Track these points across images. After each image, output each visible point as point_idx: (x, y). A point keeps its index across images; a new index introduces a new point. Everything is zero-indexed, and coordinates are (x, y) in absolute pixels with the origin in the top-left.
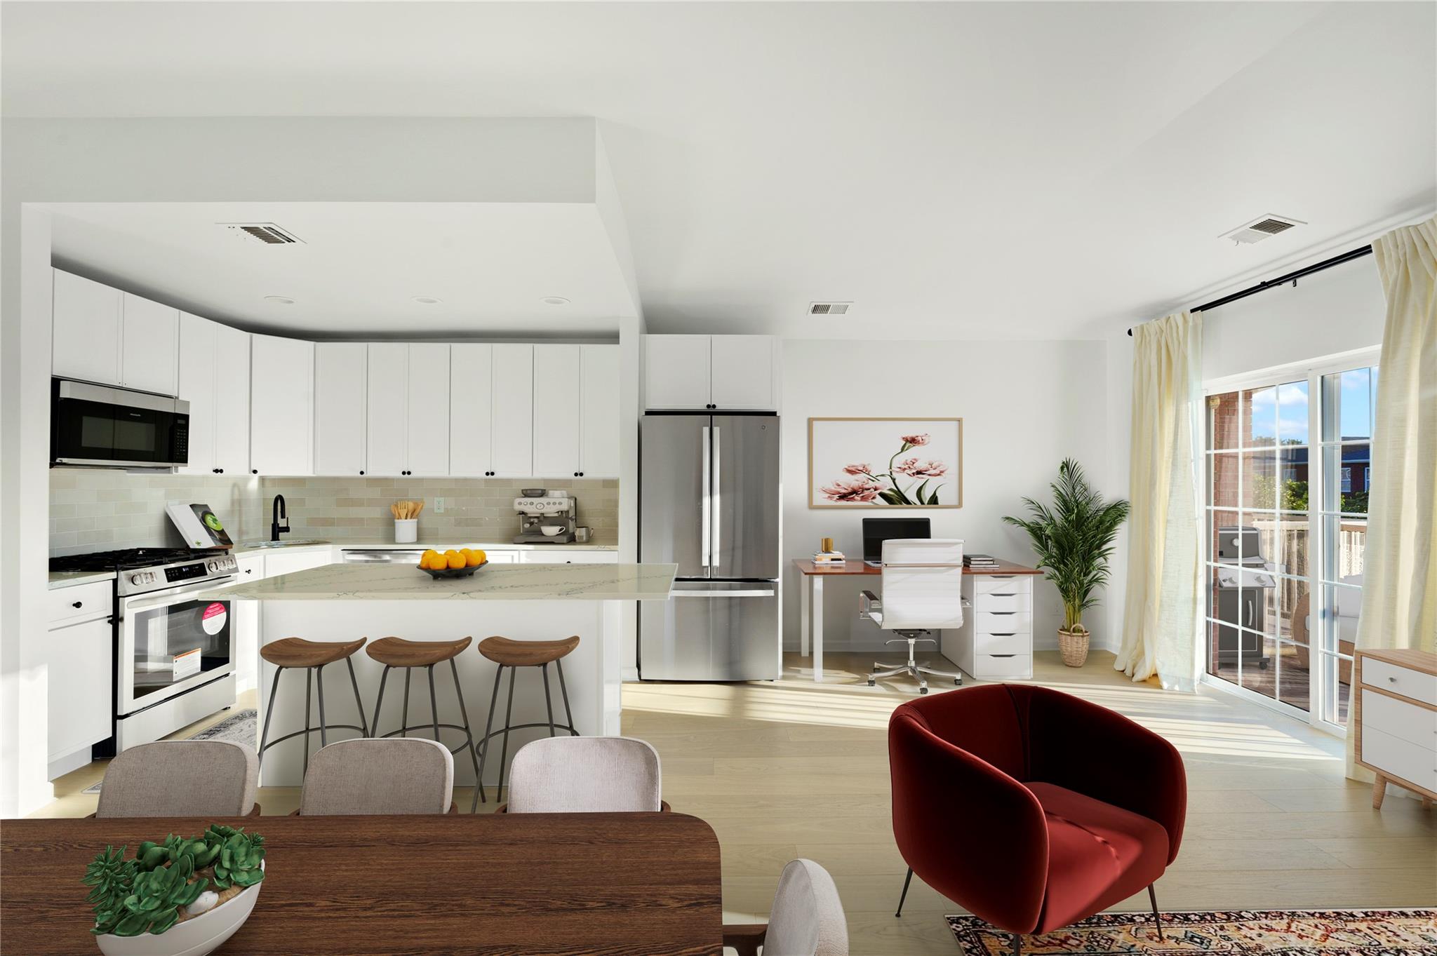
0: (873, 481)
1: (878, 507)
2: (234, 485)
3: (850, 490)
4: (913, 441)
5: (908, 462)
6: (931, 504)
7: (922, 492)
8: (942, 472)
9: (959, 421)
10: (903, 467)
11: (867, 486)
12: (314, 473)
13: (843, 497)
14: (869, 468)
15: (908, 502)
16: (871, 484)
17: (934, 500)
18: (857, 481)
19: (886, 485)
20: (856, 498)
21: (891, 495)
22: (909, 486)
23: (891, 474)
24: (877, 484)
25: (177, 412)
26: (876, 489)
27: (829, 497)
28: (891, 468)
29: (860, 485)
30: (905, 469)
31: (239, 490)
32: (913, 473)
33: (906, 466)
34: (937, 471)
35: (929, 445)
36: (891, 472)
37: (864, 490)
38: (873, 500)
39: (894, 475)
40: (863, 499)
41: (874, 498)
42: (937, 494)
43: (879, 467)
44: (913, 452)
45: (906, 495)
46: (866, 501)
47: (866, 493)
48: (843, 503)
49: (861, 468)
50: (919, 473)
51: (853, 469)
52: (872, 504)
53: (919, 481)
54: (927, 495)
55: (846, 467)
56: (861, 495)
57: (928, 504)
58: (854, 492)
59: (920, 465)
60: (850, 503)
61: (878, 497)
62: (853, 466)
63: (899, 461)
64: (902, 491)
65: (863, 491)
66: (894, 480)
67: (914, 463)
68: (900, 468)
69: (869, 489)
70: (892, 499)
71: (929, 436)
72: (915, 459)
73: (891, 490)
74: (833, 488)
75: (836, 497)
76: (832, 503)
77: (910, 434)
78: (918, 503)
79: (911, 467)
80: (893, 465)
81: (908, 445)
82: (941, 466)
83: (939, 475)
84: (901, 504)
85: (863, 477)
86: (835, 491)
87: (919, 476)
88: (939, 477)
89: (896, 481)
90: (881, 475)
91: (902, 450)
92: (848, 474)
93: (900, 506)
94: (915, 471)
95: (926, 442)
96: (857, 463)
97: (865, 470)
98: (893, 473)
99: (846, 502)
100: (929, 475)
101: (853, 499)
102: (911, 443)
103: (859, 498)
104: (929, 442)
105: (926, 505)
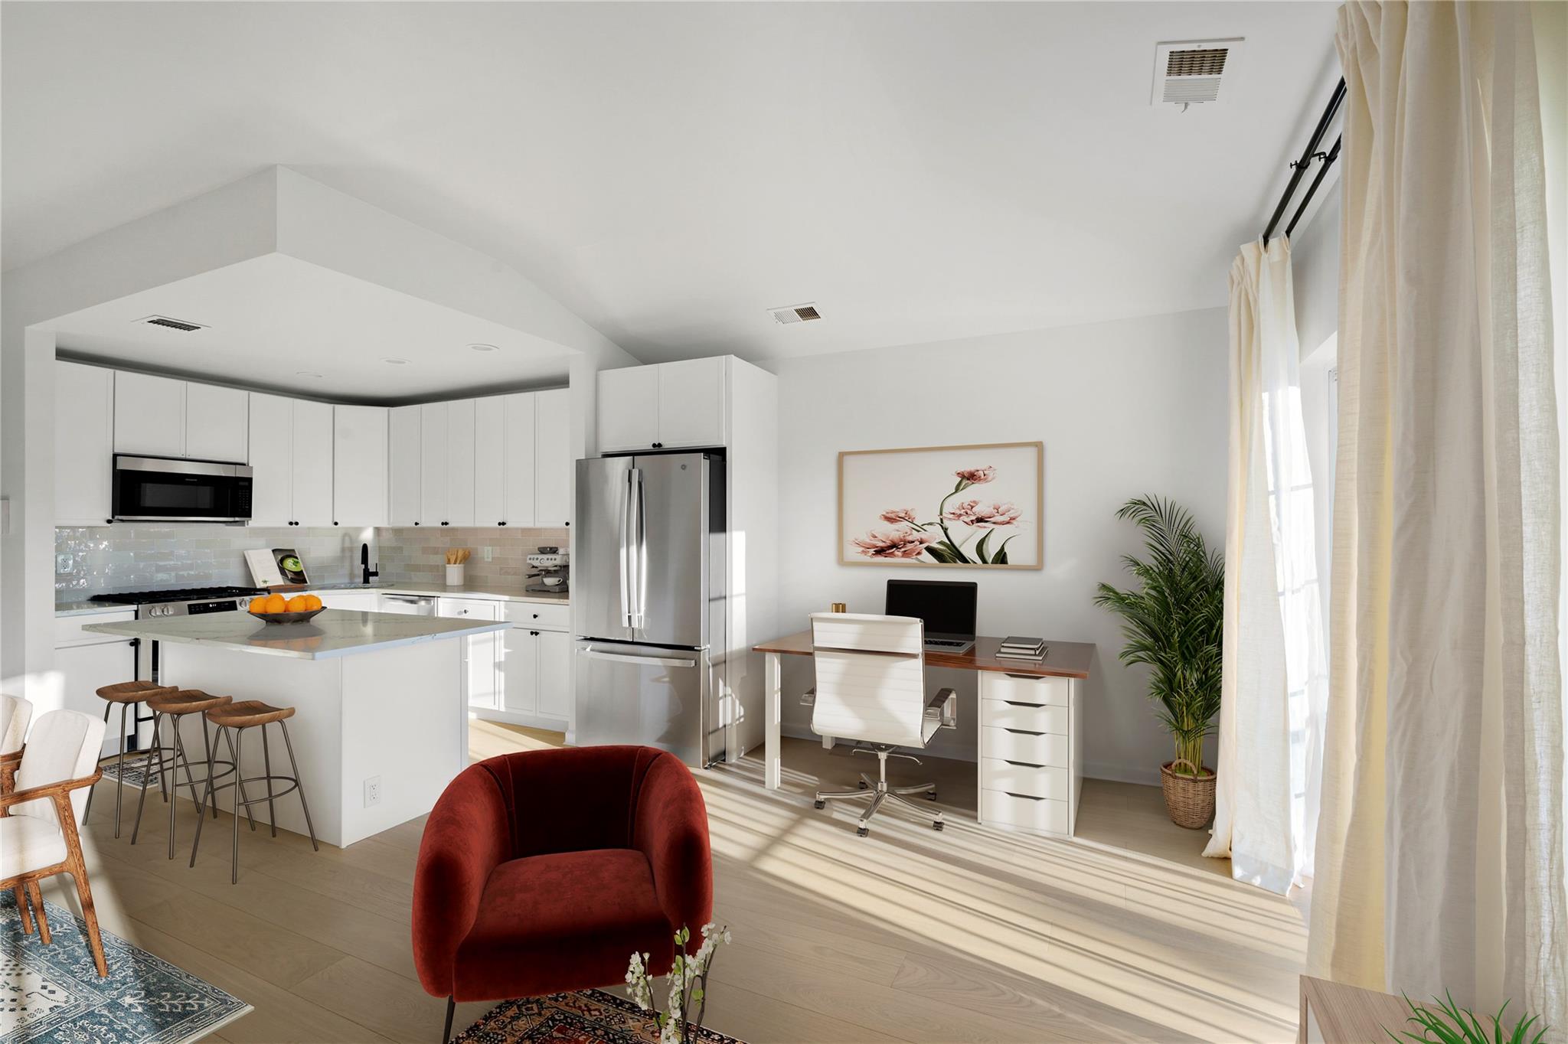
0: (918, 531)
1: (923, 566)
2: (345, 535)
3: (889, 543)
4: (971, 477)
5: (965, 505)
6: (996, 563)
7: (984, 546)
8: (1013, 519)
9: (1039, 446)
10: (958, 512)
11: (910, 538)
12: (389, 524)
13: (880, 551)
14: (913, 514)
15: (964, 560)
16: (915, 536)
17: (1001, 558)
18: (898, 531)
19: (935, 537)
20: (896, 553)
21: (940, 550)
22: (965, 538)
23: (942, 522)
24: (923, 535)
25: (237, 475)
26: (921, 542)
27: (863, 551)
28: (941, 514)
29: (902, 536)
30: (960, 515)
31: (351, 540)
32: (972, 521)
33: (962, 512)
34: (1005, 518)
35: (994, 481)
36: (941, 520)
37: (906, 542)
38: (918, 557)
39: (946, 523)
40: (905, 554)
41: (919, 553)
42: (1006, 550)
43: (926, 513)
44: (972, 492)
45: (962, 550)
46: (909, 557)
47: (909, 546)
48: (880, 559)
49: (903, 515)
50: (980, 520)
51: (893, 516)
52: (917, 562)
53: (980, 532)
54: (991, 551)
55: (884, 513)
56: (903, 550)
57: (992, 563)
58: (894, 545)
59: (981, 510)
60: (888, 560)
61: (925, 552)
62: (893, 512)
63: (952, 505)
64: (957, 544)
65: (905, 544)
66: (945, 530)
67: (972, 507)
68: (954, 514)
69: (913, 542)
70: (943, 555)
71: (995, 470)
72: (974, 502)
73: (941, 543)
74: (868, 541)
75: (872, 551)
76: (867, 558)
77: (967, 467)
78: (979, 561)
79: (969, 512)
80: (944, 511)
81: (965, 482)
82: (1012, 511)
83: (1008, 523)
84: (955, 562)
85: (904, 526)
86: (869, 544)
87: (979, 524)
88: (1008, 525)
89: (949, 532)
90: (928, 524)
91: (957, 489)
92: (886, 522)
93: (954, 564)
94: (974, 518)
95: (990, 478)
96: (898, 507)
97: (907, 517)
98: (944, 521)
99: (883, 558)
100: (994, 523)
101: (892, 555)
102: (968, 479)
103: (900, 554)
104: (993, 478)
105: (990, 565)
